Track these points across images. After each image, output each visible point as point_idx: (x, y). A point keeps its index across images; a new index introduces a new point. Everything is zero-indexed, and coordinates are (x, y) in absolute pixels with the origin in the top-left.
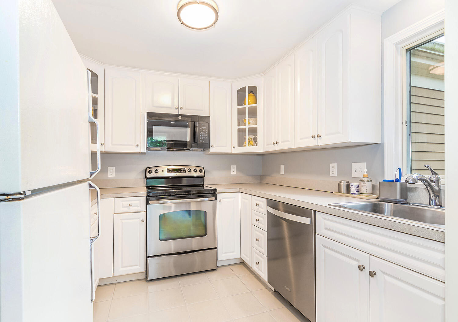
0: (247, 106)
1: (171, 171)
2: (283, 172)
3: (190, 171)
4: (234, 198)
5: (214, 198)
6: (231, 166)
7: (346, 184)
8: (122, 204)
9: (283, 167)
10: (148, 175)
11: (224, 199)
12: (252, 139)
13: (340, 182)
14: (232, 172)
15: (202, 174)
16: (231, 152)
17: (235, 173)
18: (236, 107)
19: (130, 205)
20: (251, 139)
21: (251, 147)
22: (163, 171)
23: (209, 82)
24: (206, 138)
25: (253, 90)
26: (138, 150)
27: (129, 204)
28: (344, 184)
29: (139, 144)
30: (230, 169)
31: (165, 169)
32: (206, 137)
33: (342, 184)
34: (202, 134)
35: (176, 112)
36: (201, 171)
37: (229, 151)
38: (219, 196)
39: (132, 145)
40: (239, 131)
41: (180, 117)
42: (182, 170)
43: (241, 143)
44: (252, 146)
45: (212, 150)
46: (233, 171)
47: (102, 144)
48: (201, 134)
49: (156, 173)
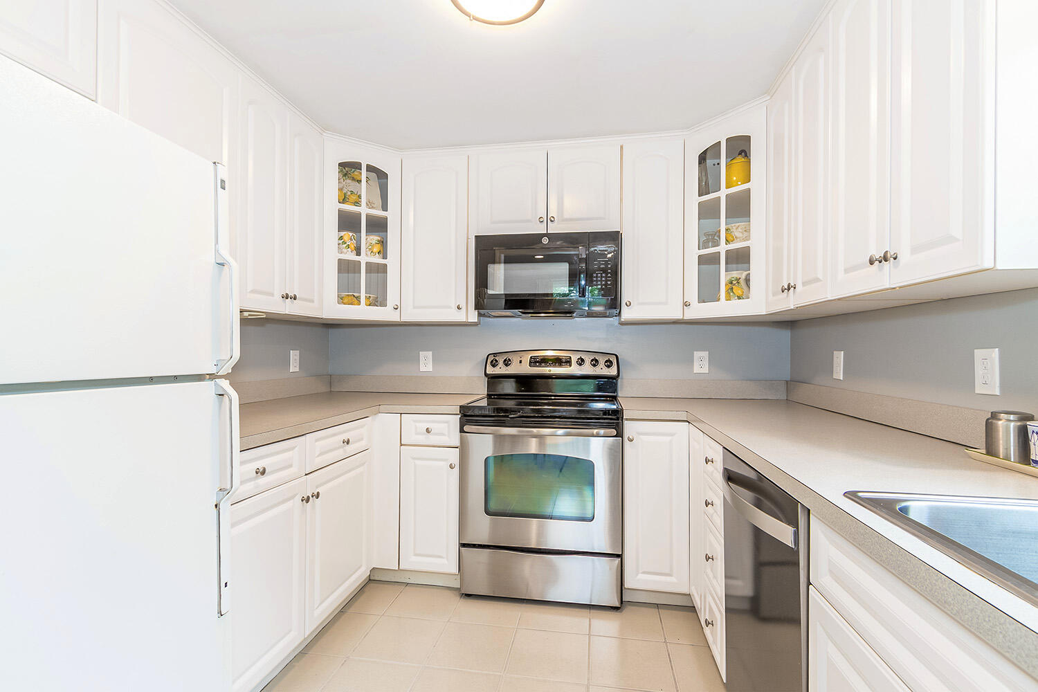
0: (723, 193)
1: (538, 362)
2: (839, 374)
3: (581, 362)
4: (672, 435)
5: (614, 432)
6: (695, 352)
7: (1019, 424)
8: (414, 425)
9: (839, 357)
10: (490, 370)
11: (642, 437)
12: (742, 281)
13: (994, 416)
14: (697, 369)
15: (613, 371)
16: (682, 317)
17: (705, 370)
18: (694, 200)
19: (428, 431)
20: (738, 280)
21: (735, 302)
22: (521, 362)
23: (622, 147)
24: (609, 285)
25: (740, 148)
26: (460, 317)
27: (427, 429)
28: (1012, 424)
29: (463, 305)
30: (691, 361)
31: (526, 358)
32: (609, 283)
33: (1000, 422)
34: (599, 275)
35: (541, 230)
36: (609, 364)
37: (677, 314)
38: (629, 428)
39: (450, 307)
40: (702, 260)
41: (545, 241)
42: (564, 361)
43: (708, 293)
44: (739, 298)
45: (627, 314)
46: (701, 364)
47: (396, 307)
48: (595, 275)
49: (507, 365)
